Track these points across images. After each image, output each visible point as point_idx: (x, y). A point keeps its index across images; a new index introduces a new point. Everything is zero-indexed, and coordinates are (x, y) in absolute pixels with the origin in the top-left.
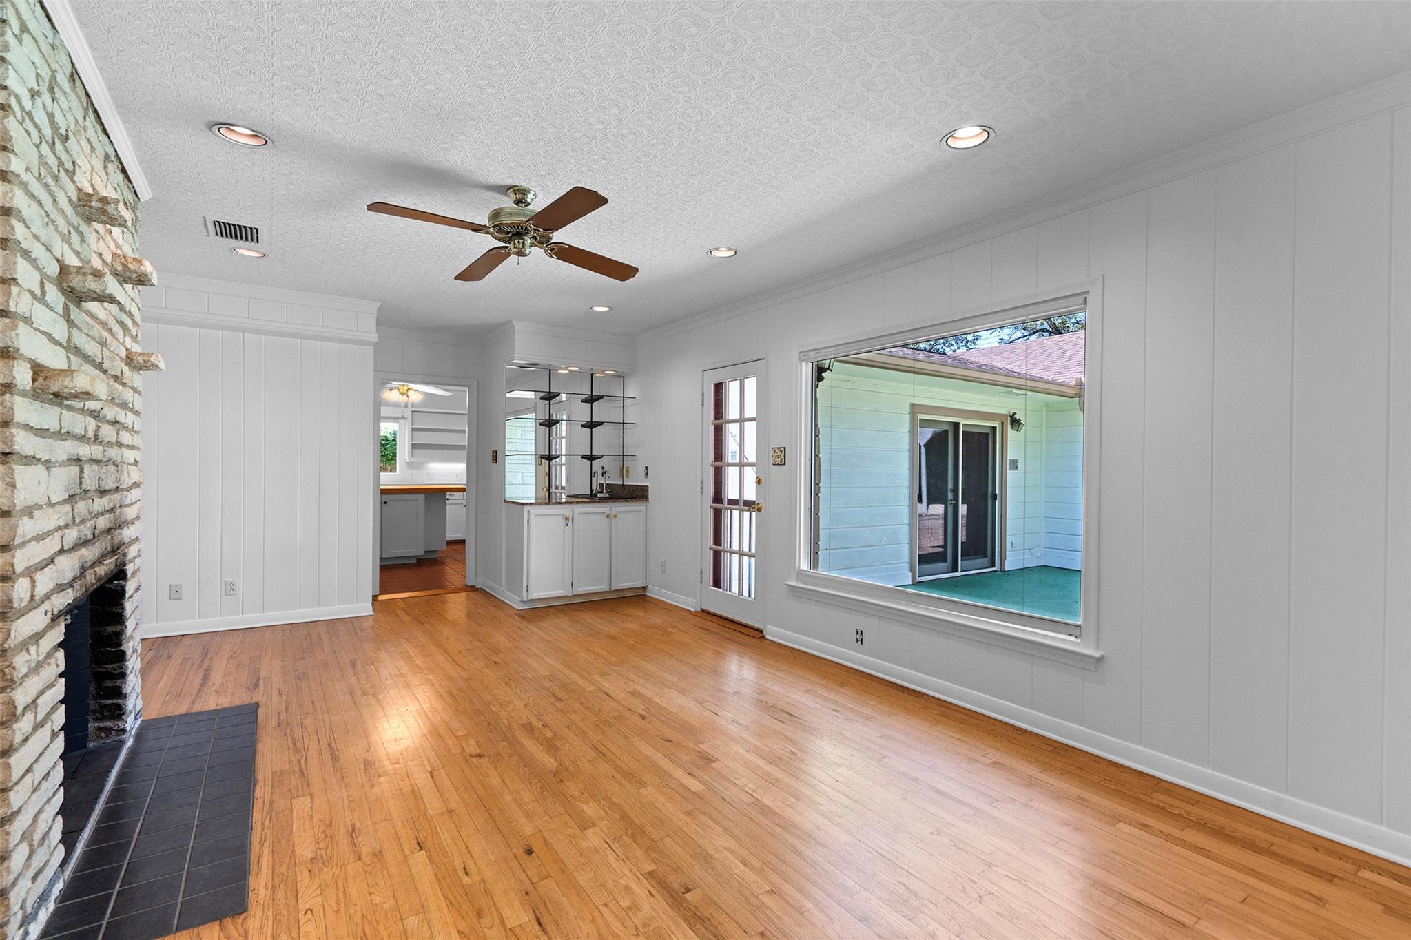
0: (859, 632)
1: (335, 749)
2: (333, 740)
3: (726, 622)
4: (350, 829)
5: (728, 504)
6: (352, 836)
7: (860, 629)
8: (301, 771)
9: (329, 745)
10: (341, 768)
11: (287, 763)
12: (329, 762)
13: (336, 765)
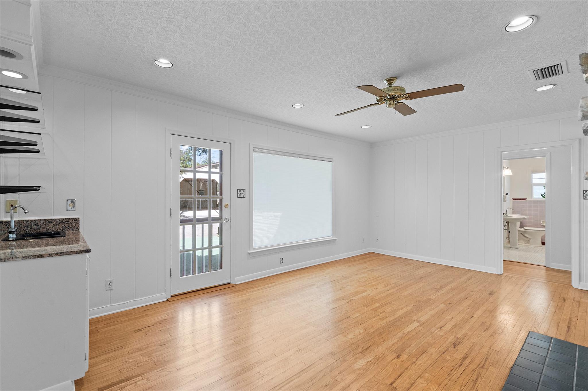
1: (461, 360)
2: (456, 367)
3: (200, 291)
4: (486, 331)
6: (488, 329)
8: (486, 361)
9: (461, 365)
10: (468, 350)
11: (489, 369)
12: (470, 357)
13: (469, 353)
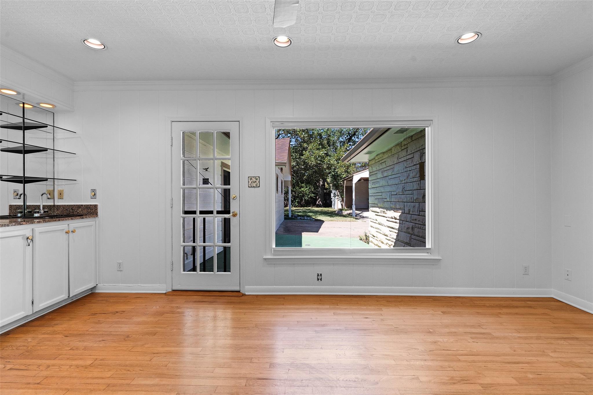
0: (320, 275)
5: (200, 214)
7: (320, 273)
